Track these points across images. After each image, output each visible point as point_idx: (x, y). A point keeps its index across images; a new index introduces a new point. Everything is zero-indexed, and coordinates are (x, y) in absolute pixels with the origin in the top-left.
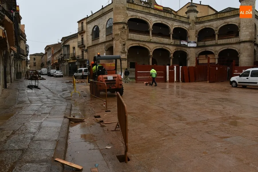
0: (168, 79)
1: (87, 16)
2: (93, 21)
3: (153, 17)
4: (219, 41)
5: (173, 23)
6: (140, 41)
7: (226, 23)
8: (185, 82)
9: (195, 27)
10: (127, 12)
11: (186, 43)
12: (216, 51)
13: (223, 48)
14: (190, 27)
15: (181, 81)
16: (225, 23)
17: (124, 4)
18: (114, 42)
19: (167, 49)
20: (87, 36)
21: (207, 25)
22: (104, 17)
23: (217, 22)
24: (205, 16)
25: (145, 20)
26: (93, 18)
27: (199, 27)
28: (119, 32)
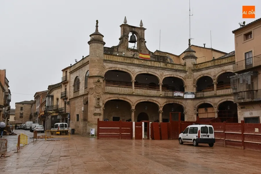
0: (134, 136)
1: (71, 64)
2: (75, 71)
3: (137, 67)
4: (217, 91)
5: (163, 73)
6: (120, 94)
7: (224, 71)
8: (154, 140)
9: (192, 76)
10: (105, 64)
11: (181, 95)
12: (215, 104)
13: (222, 100)
14: (187, 75)
15: (151, 138)
16: (222, 71)
17: (100, 57)
18: (89, 96)
19: (154, 102)
20: (70, 87)
21: (205, 73)
22: (83, 68)
23: (214, 70)
24: (203, 63)
25: (126, 71)
26: (75, 68)
27: (197, 75)
28: (94, 86)
